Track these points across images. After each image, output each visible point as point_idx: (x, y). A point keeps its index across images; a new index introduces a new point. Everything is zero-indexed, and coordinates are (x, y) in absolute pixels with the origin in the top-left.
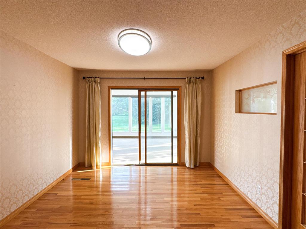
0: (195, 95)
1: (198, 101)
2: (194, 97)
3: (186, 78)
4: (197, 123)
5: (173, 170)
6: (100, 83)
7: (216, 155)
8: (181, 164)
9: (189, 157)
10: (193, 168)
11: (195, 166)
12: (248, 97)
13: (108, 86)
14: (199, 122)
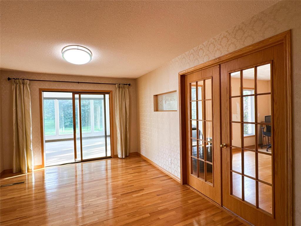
0: (123, 98)
1: (126, 103)
2: (123, 99)
3: (116, 84)
4: (126, 121)
5: (107, 162)
6: (29, 85)
7: (141, 145)
8: (114, 156)
9: (121, 149)
10: (124, 158)
11: (126, 156)
12: (162, 100)
13: (39, 89)
14: (128, 120)
